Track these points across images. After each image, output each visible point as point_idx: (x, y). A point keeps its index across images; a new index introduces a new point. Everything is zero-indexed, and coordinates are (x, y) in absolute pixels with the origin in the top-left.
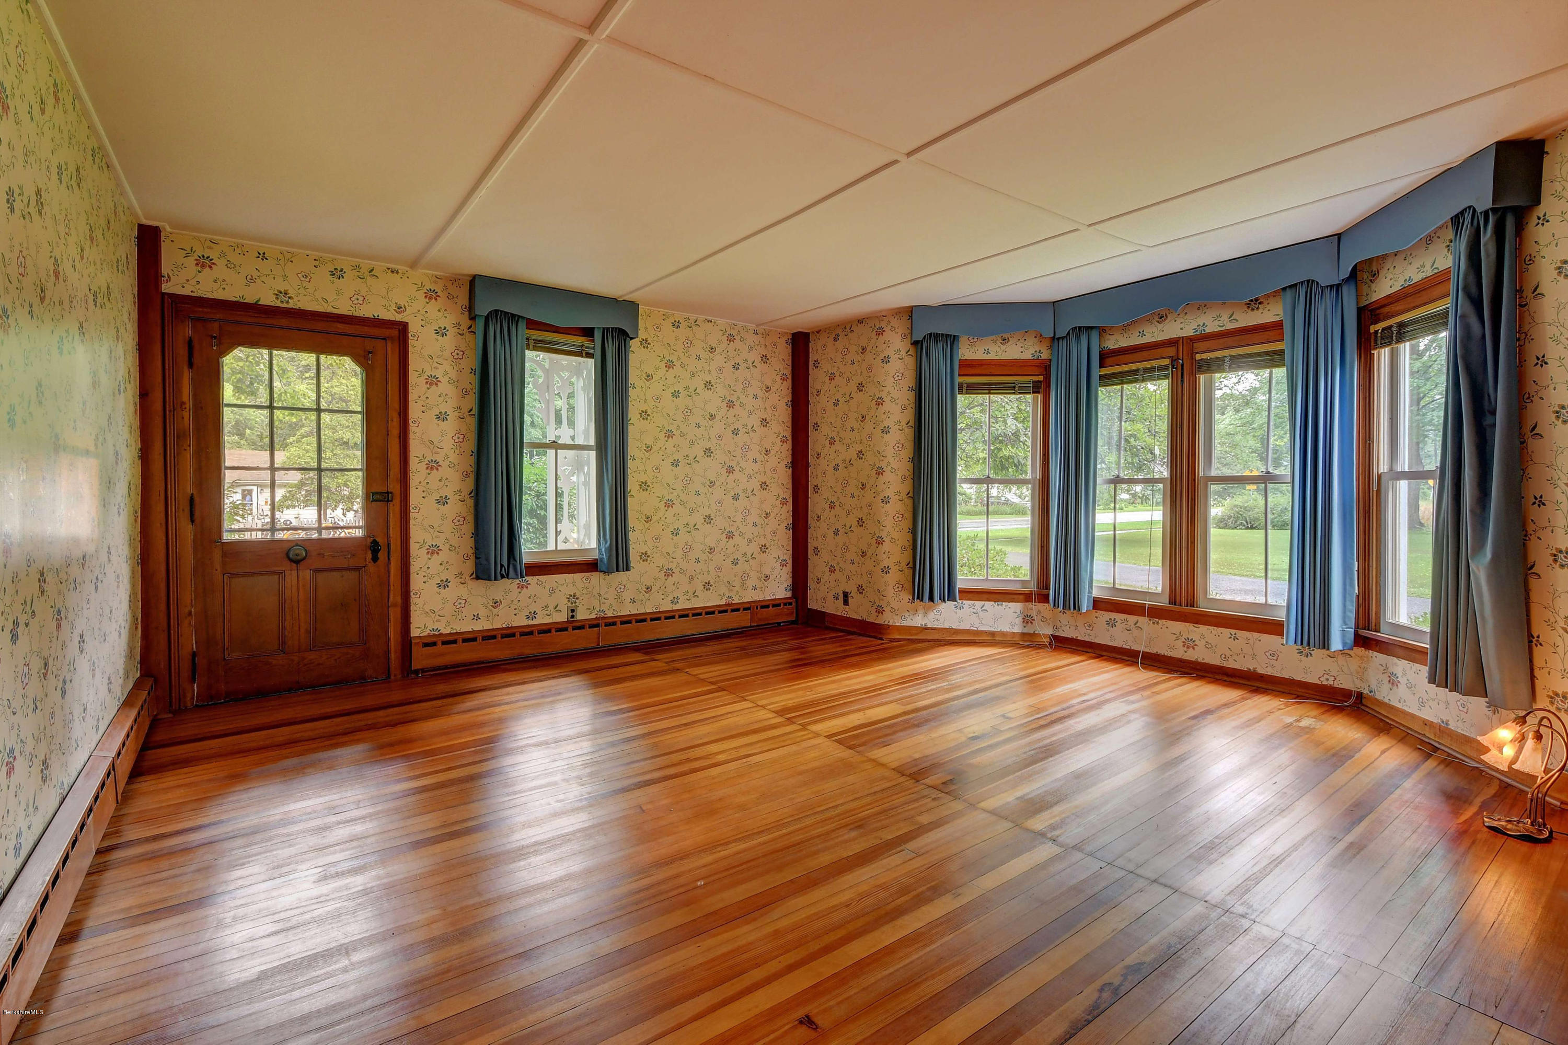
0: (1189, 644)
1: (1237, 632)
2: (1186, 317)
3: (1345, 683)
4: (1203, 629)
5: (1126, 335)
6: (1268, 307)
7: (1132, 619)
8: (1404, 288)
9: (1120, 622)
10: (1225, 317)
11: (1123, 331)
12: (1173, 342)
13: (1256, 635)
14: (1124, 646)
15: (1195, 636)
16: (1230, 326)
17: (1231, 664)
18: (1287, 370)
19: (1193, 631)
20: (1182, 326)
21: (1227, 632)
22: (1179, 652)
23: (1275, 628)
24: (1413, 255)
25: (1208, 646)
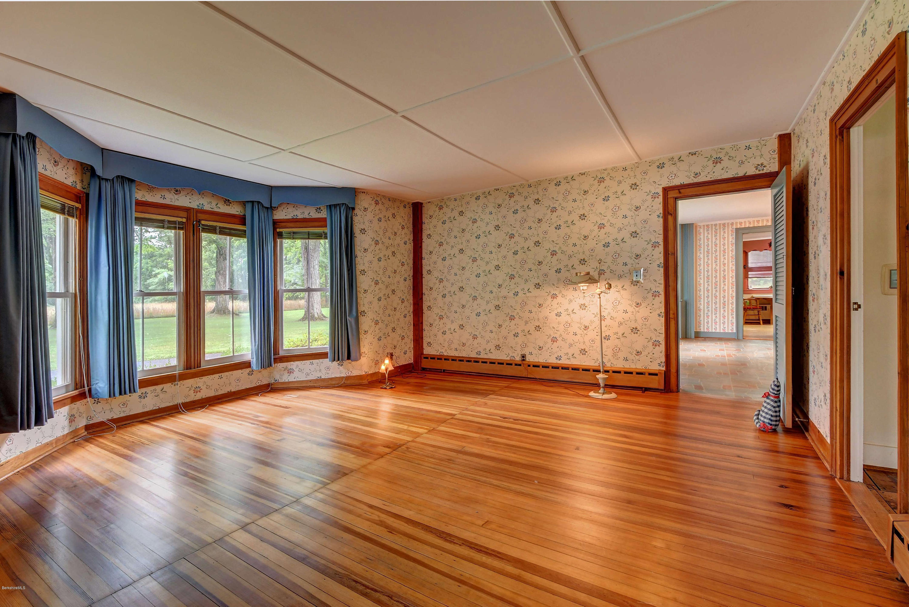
0: (197, 390)
1: (222, 374)
2: (192, 196)
3: (265, 382)
4: (205, 378)
5: (151, 194)
6: (234, 206)
7: (159, 388)
8: (293, 218)
9: (149, 393)
10: (214, 204)
11: (148, 190)
12: (187, 210)
13: (231, 373)
14: (154, 408)
15: (200, 385)
16: (216, 210)
17: (220, 392)
18: (248, 241)
19: (199, 382)
20: (190, 201)
21: (217, 376)
22: (193, 397)
23: (247, 365)
24: (298, 206)
25: (208, 387)
